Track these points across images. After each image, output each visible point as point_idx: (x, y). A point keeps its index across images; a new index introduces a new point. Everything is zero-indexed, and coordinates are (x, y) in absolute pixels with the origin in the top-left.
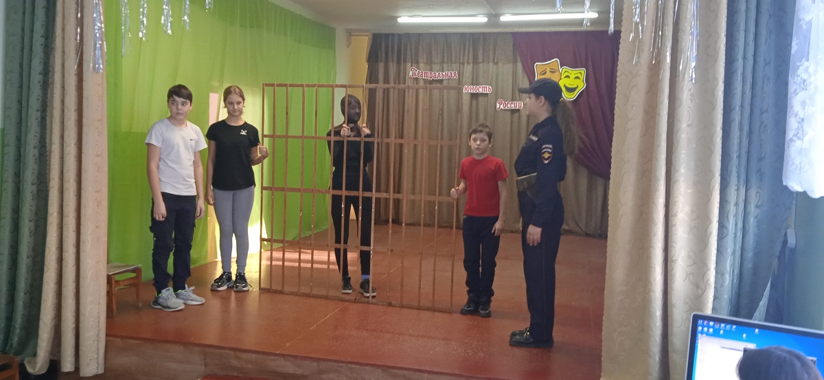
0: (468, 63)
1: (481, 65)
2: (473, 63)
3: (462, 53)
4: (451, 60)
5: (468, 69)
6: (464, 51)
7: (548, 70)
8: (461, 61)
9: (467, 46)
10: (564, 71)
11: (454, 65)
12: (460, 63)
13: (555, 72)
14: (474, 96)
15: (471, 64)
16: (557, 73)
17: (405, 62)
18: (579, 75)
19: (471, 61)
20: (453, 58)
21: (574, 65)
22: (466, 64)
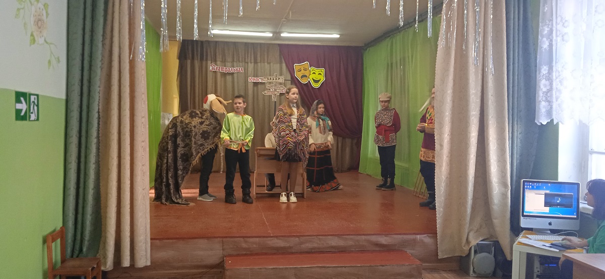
0: (251, 63)
1: (259, 64)
2: (254, 63)
3: (246, 55)
4: (239, 60)
5: (251, 66)
6: (248, 55)
7: (302, 69)
8: (246, 61)
9: (250, 51)
10: (312, 69)
11: (241, 64)
12: (245, 62)
13: (306, 70)
14: (256, 84)
15: (253, 64)
16: (308, 71)
17: (207, 60)
18: (321, 72)
19: (253, 61)
20: (240, 59)
21: (318, 67)
22: (249, 63)
